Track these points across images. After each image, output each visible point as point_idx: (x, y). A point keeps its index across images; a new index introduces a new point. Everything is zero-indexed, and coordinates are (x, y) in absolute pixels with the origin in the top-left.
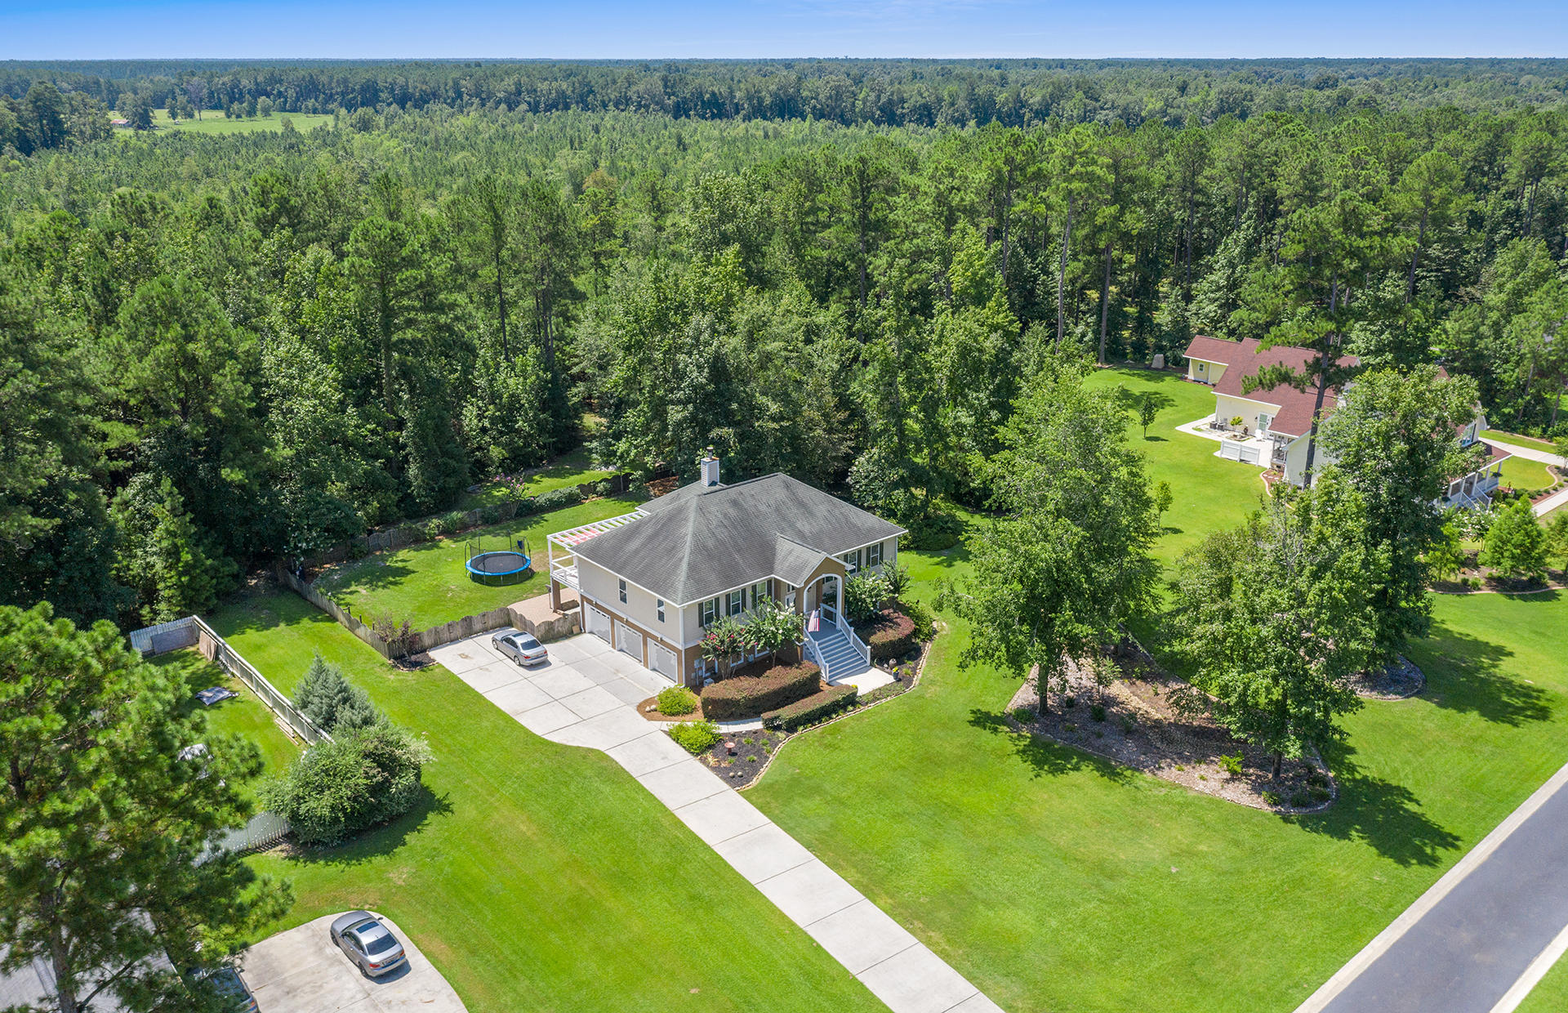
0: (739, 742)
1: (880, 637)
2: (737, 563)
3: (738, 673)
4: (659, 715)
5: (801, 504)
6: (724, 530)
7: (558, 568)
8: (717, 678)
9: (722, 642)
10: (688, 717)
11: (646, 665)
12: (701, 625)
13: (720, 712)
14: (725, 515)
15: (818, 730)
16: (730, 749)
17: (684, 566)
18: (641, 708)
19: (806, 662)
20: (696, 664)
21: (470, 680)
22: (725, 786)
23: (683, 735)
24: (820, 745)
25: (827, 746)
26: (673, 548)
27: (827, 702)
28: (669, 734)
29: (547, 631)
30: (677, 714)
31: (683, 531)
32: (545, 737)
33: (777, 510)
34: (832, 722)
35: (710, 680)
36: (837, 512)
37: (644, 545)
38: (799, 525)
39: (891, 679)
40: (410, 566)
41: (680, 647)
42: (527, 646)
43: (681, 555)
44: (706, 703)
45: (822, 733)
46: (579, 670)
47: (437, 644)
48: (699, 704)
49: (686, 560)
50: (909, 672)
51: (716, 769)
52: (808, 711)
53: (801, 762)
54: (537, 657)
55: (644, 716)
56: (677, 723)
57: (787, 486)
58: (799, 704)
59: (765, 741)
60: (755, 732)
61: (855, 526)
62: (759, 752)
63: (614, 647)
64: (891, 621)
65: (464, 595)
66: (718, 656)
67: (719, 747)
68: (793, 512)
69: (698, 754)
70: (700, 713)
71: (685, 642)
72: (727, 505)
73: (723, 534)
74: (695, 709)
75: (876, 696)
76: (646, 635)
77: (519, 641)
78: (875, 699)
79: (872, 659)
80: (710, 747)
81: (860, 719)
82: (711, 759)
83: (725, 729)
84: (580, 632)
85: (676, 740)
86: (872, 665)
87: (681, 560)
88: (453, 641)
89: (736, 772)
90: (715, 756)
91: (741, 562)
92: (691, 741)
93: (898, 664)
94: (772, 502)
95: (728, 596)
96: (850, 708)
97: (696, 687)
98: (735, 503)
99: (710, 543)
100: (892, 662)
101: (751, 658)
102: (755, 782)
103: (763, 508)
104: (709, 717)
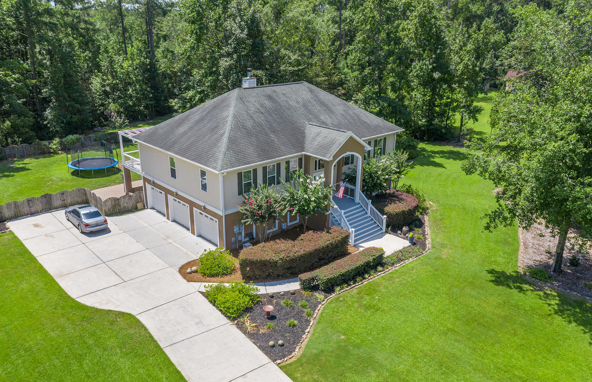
0: (277, 304)
1: (393, 208)
2: (272, 141)
3: (274, 237)
4: (199, 276)
5: (322, 104)
6: (261, 116)
7: (129, 159)
8: (254, 242)
9: (260, 207)
10: (226, 278)
11: (193, 233)
12: (240, 193)
13: (257, 273)
14: (262, 105)
15: (355, 291)
16: (268, 313)
17: (225, 140)
18: (182, 271)
19: (335, 228)
20: (236, 229)
21: (30, 246)
22: (265, 359)
23: (220, 298)
24: (360, 306)
25: (368, 307)
26: (216, 127)
27: (359, 263)
28: (206, 295)
29: (114, 206)
30: (216, 275)
31: (225, 114)
32: (79, 300)
33: (305, 106)
34: (365, 282)
35: (248, 244)
36: (351, 112)
37: (191, 128)
38: (322, 117)
39: (407, 243)
40: (27, 166)
41: (220, 213)
42: (90, 215)
43: (222, 132)
44: (244, 264)
45: (359, 293)
46: (134, 237)
47: (16, 217)
48: (238, 266)
49: (227, 135)
50: (421, 236)
51: (253, 336)
52: (343, 271)
53: (344, 325)
54: (97, 225)
55: (184, 277)
56: (215, 284)
57: (311, 91)
58: (334, 265)
59: (304, 302)
60: (293, 294)
61: (365, 123)
62: (299, 316)
63: (168, 218)
64: (396, 197)
65: (60, 183)
66: (255, 221)
67: (257, 310)
68: (317, 108)
69: (234, 319)
70: (238, 274)
71: (225, 208)
72: (263, 98)
73: (260, 119)
74: (234, 270)
75: (400, 256)
76: (192, 205)
77: (83, 212)
78: (399, 260)
79: (387, 226)
80: (248, 310)
81: (391, 278)
82: (248, 324)
83: (263, 290)
84: (144, 208)
85: (213, 302)
86: (387, 232)
87: (222, 135)
88: (32, 214)
89: (276, 340)
90: (253, 320)
91: (276, 140)
92: (227, 305)
93: (411, 230)
94: (300, 100)
95: (265, 169)
96: (380, 268)
97: (235, 251)
98: (270, 98)
99: (249, 124)
100: (405, 229)
101: (284, 226)
102: (298, 352)
103: (293, 103)
104: (248, 278)
